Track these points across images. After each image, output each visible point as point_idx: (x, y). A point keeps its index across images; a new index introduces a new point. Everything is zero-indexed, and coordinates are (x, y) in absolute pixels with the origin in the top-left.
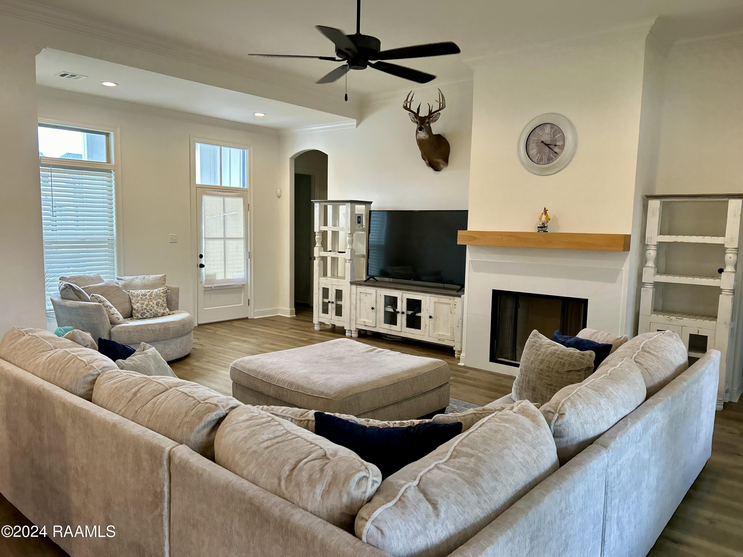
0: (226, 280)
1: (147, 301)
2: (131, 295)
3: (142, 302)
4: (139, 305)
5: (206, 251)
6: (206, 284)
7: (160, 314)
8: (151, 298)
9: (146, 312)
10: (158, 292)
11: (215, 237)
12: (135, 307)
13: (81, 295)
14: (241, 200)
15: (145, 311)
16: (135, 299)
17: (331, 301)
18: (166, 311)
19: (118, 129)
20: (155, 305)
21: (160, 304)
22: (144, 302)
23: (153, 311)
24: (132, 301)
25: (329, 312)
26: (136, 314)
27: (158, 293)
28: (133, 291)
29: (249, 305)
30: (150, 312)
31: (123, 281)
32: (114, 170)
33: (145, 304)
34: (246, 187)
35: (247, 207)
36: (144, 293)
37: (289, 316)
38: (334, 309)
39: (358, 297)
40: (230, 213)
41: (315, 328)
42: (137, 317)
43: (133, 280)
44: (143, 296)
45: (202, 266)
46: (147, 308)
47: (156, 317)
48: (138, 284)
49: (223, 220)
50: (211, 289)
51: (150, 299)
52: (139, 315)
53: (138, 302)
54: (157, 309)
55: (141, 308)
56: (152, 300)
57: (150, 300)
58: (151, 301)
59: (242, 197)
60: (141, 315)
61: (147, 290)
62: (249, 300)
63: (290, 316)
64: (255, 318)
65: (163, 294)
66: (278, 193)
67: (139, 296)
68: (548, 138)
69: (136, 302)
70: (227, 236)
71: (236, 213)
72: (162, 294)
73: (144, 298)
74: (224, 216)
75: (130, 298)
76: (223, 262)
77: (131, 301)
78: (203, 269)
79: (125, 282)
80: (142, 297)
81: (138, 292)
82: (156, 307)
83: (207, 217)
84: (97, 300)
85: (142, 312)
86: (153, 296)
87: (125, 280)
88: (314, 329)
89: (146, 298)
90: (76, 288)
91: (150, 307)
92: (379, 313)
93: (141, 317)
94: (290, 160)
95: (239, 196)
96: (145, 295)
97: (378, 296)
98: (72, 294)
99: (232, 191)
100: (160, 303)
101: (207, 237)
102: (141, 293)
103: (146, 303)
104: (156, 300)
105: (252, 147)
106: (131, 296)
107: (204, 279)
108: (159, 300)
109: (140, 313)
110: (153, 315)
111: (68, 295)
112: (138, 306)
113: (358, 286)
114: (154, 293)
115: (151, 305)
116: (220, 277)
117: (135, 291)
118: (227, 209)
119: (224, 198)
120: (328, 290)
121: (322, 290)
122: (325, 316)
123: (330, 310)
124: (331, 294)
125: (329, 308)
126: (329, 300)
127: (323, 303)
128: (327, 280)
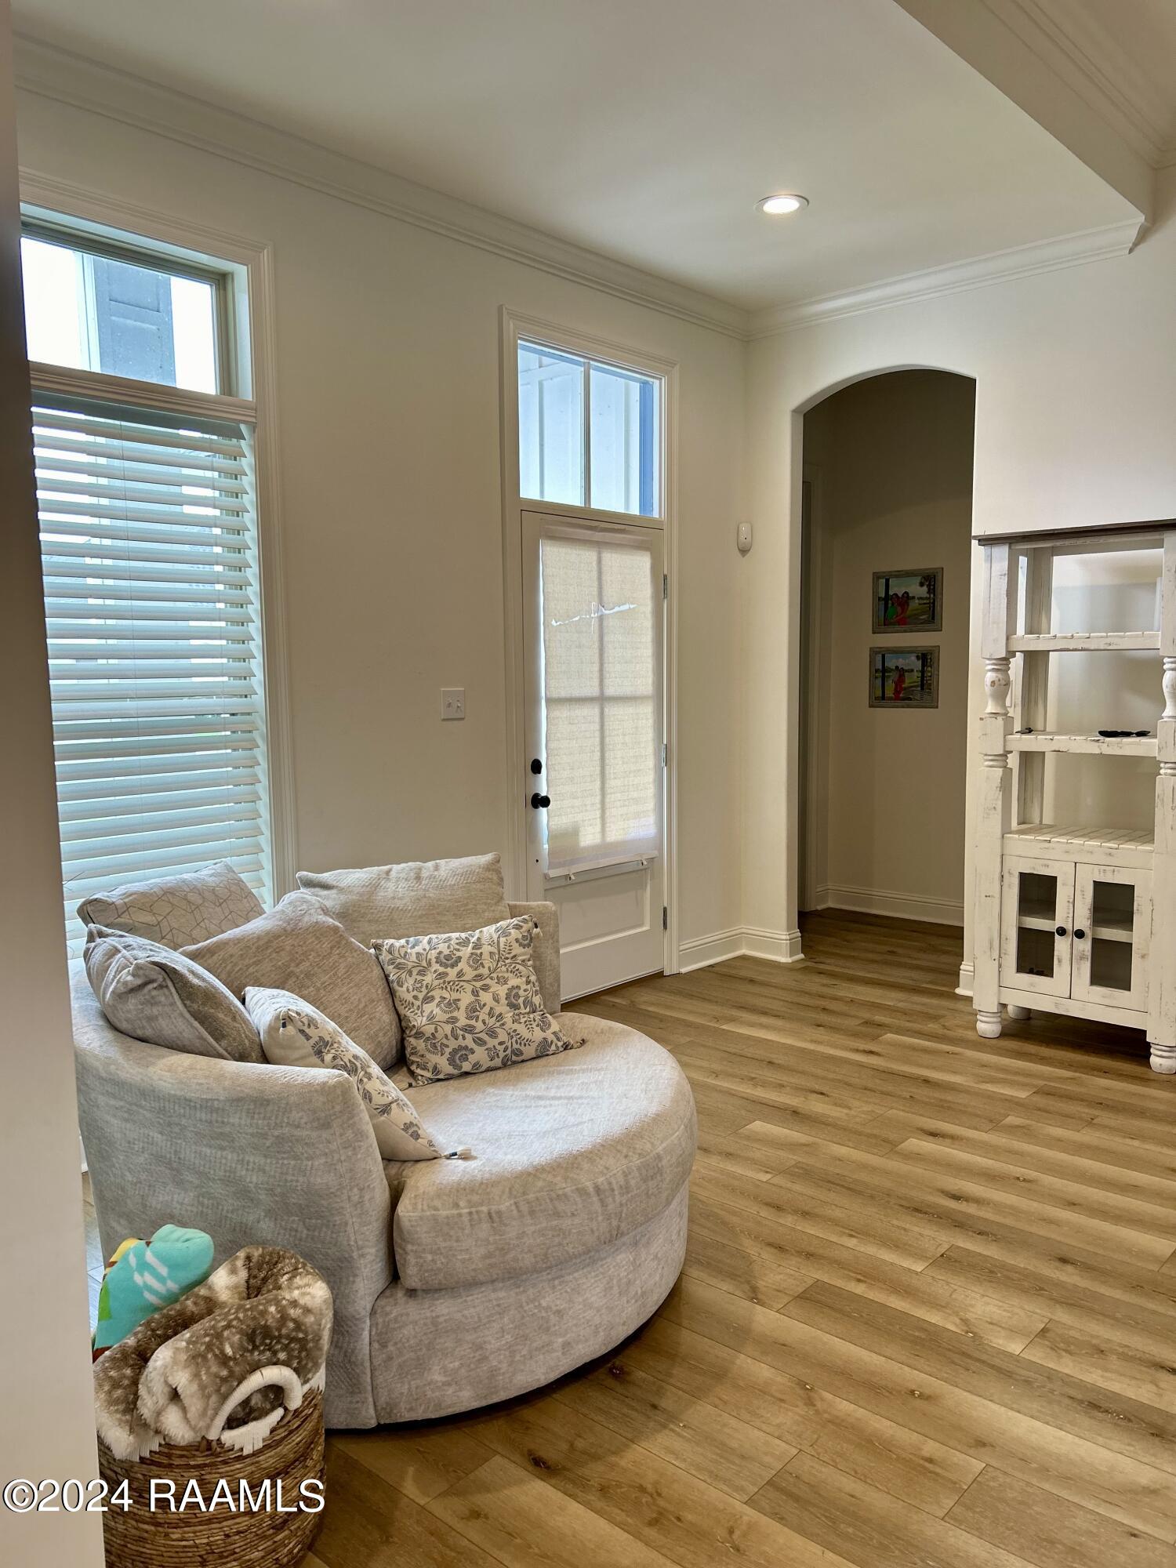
0: (604, 848)
1: (469, 988)
2: (392, 962)
3: (447, 995)
4: (437, 1011)
5: (552, 745)
6: (551, 866)
7: (529, 1051)
8: (481, 971)
9: (472, 1045)
10: (503, 940)
11: (576, 693)
12: (418, 1020)
13: (221, 1015)
14: (642, 563)
15: (469, 1041)
16: (411, 981)
17: (1069, 927)
18: (552, 1030)
19: (266, 256)
20: (502, 1008)
21: (521, 1000)
22: (455, 996)
23: (502, 1036)
24: (401, 992)
25: (1061, 969)
26: (429, 1056)
27: (502, 946)
28: (398, 943)
29: (665, 926)
30: (491, 1042)
31: (332, 893)
32: (253, 427)
33: (463, 1005)
34: (656, 515)
35: (662, 585)
36: (446, 952)
37: (784, 959)
38: (1082, 958)
40: (617, 609)
41: (980, 1026)
42: (436, 1071)
43: (374, 887)
44: (446, 966)
45: (541, 802)
46: (473, 1022)
47: (515, 1063)
48: (399, 904)
49: (597, 631)
50: (563, 882)
51: (479, 977)
52: (442, 1062)
53: (428, 999)
54: (516, 1026)
55: (448, 1028)
56: (488, 981)
57: (478, 984)
58: (485, 988)
59: (647, 549)
60: (451, 1061)
61: (454, 935)
62: (665, 910)
63: (789, 960)
64: (684, 970)
65: (521, 950)
66: (742, 538)
67: (429, 964)
69: (421, 996)
70: (610, 691)
71: (632, 606)
72: (517, 950)
73: (452, 973)
74: (601, 619)
75: (387, 977)
76: (598, 783)
77: (392, 993)
78: (543, 811)
79: (343, 898)
80: (441, 969)
81: (418, 949)
82: (508, 1016)
83: (553, 622)
84: (308, 1038)
85: (453, 1044)
86: (488, 963)
87: (341, 890)
88: (975, 1028)
89: (460, 974)
90: (196, 981)
91: (486, 1017)
93: (450, 1070)
94: (792, 416)
95: (640, 547)
96: (450, 961)
98: (177, 1021)
99: (623, 527)
100: (521, 993)
101: (554, 695)
102: (434, 953)
103: (466, 999)
104: (502, 981)
105: (678, 367)
106: (390, 969)
107: (546, 846)
108: (514, 981)
109: (448, 1051)
110: (502, 1055)
111: (151, 1019)
112: (431, 1018)
114: (486, 949)
115: (486, 1009)
116: (589, 837)
117: (403, 941)
118: (610, 592)
119: (599, 553)
120: (1051, 882)
121: (1016, 881)
122: (1032, 985)
123: (1060, 961)
124: (1071, 900)
125: (1056, 953)
126: (1059, 921)
127: (1024, 933)
128: (1047, 845)
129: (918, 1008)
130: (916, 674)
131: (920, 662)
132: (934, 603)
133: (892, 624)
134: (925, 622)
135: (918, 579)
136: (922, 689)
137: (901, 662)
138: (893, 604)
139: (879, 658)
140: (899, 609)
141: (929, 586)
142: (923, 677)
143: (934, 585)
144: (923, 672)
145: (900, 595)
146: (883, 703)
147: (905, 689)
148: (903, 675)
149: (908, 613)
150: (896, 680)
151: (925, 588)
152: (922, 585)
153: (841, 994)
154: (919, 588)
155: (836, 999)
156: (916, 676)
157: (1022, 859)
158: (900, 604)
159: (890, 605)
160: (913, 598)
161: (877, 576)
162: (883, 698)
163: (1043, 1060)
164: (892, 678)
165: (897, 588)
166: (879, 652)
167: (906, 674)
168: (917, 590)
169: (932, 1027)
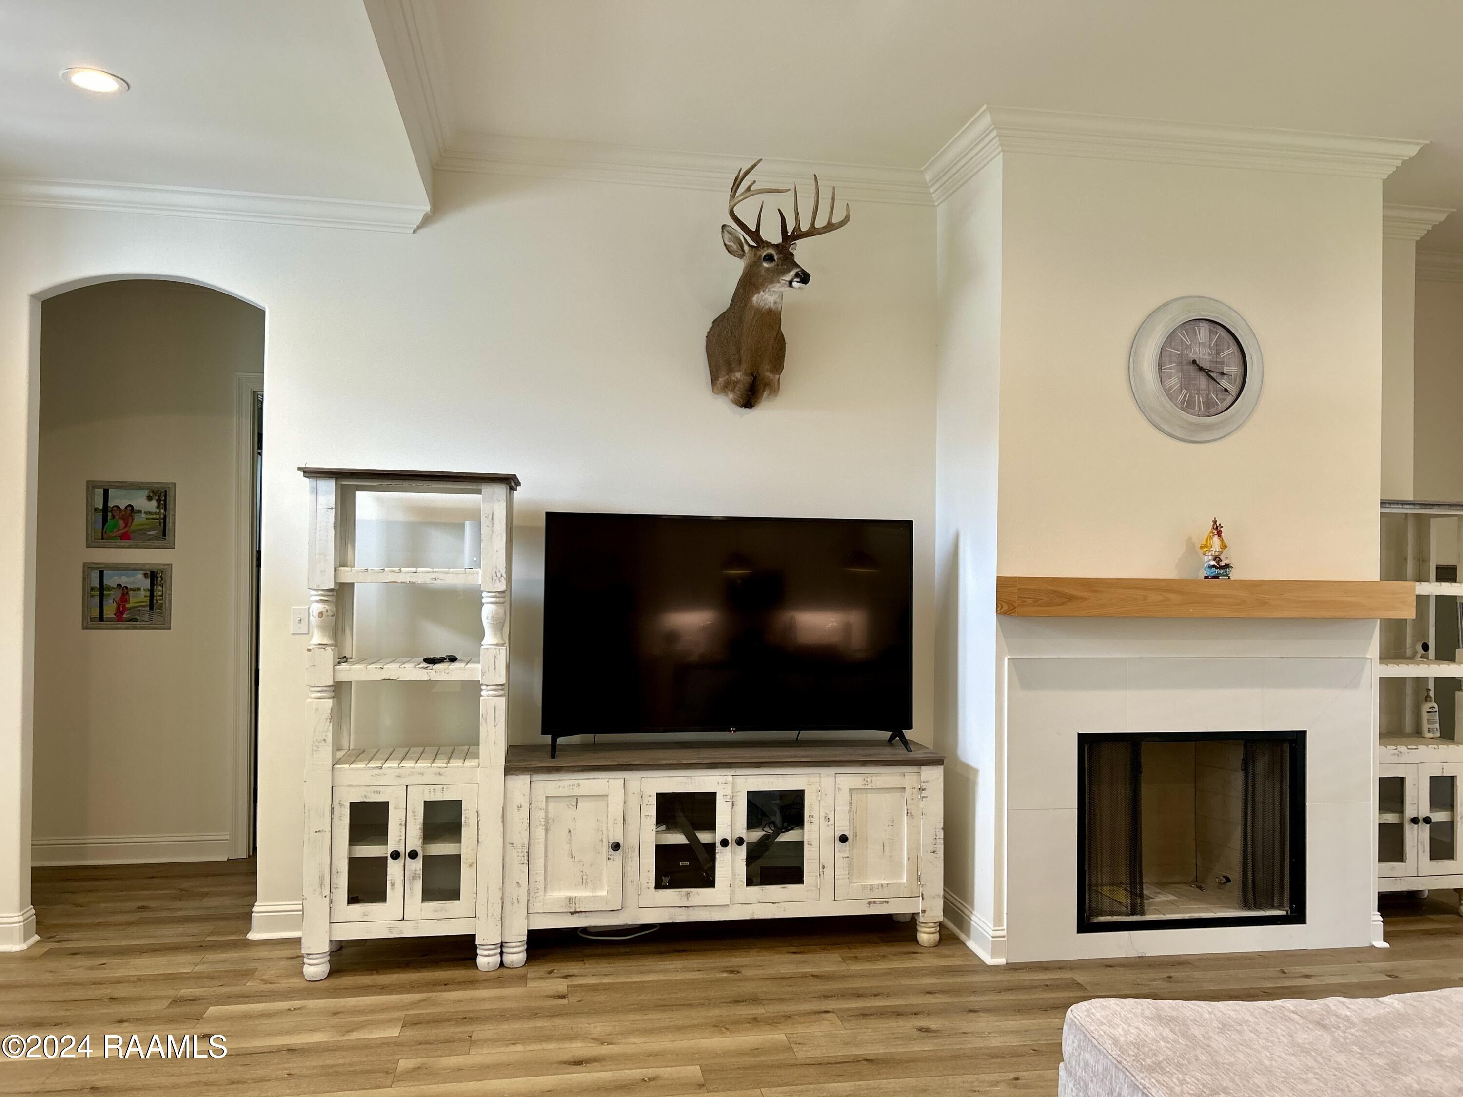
17: (401, 850)
25: (393, 893)
37: (17, 947)
38: (414, 878)
39: (539, 815)
41: (308, 971)
63: (23, 947)
68: (1204, 355)
88: (305, 974)
92: (636, 858)
94: (31, 302)
97: (633, 801)
113: (536, 777)
120: (382, 808)
121: (347, 812)
122: (365, 915)
123: (393, 885)
124: (404, 823)
125: (388, 878)
126: (392, 846)
127: (354, 863)
128: (378, 771)
129: (221, 967)
130: (142, 593)
131: (149, 580)
132: (165, 518)
133: (109, 538)
134: (156, 538)
135: (146, 493)
136: (151, 608)
137: (124, 580)
138: (113, 517)
139: (95, 575)
140: (121, 523)
141: (159, 500)
142: (152, 596)
143: (165, 501)
144: (152, 590)
145: (123, 508)
146: (102, 624)
147: (130, 608)
148: (127, 593)
149: (133, 527)
150: (118, 599)
151: (154, 503)
152: (150, 498)
153: (120, 973)
154: (146, 502)
155: (118, 982)
156: (143, 596)
157: (352, 789)
158: (124, 518)
159: (109, 518)
160: (140, 512)
161: (92, 486)
162: (101, 618)
163: (384, 989)
164: (112, 597)
165: (119, 500)
166: (96, 568)
167: (131, 593)
168: (143, 503)
169: (251, 985)
